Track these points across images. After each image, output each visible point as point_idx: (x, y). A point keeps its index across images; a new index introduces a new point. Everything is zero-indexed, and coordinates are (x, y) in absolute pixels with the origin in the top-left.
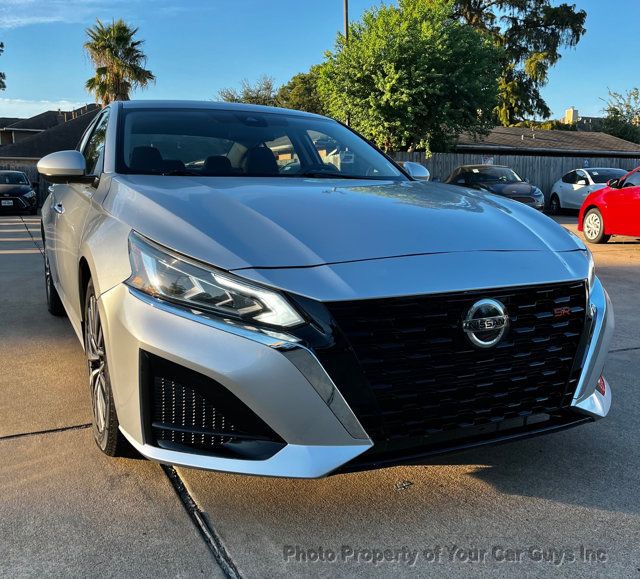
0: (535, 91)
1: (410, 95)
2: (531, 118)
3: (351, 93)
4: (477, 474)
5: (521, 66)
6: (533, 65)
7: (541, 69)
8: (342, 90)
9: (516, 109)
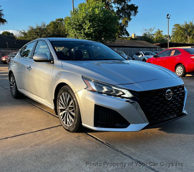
0: (125, 29)
1: (93, 30)
2: (124, 36)
3: (76, 29)
4: (159, 130)
5: (120, 21)
6: (124, 21)
7: (127, 22)
8: (73, 28)
9: (120, 34)
